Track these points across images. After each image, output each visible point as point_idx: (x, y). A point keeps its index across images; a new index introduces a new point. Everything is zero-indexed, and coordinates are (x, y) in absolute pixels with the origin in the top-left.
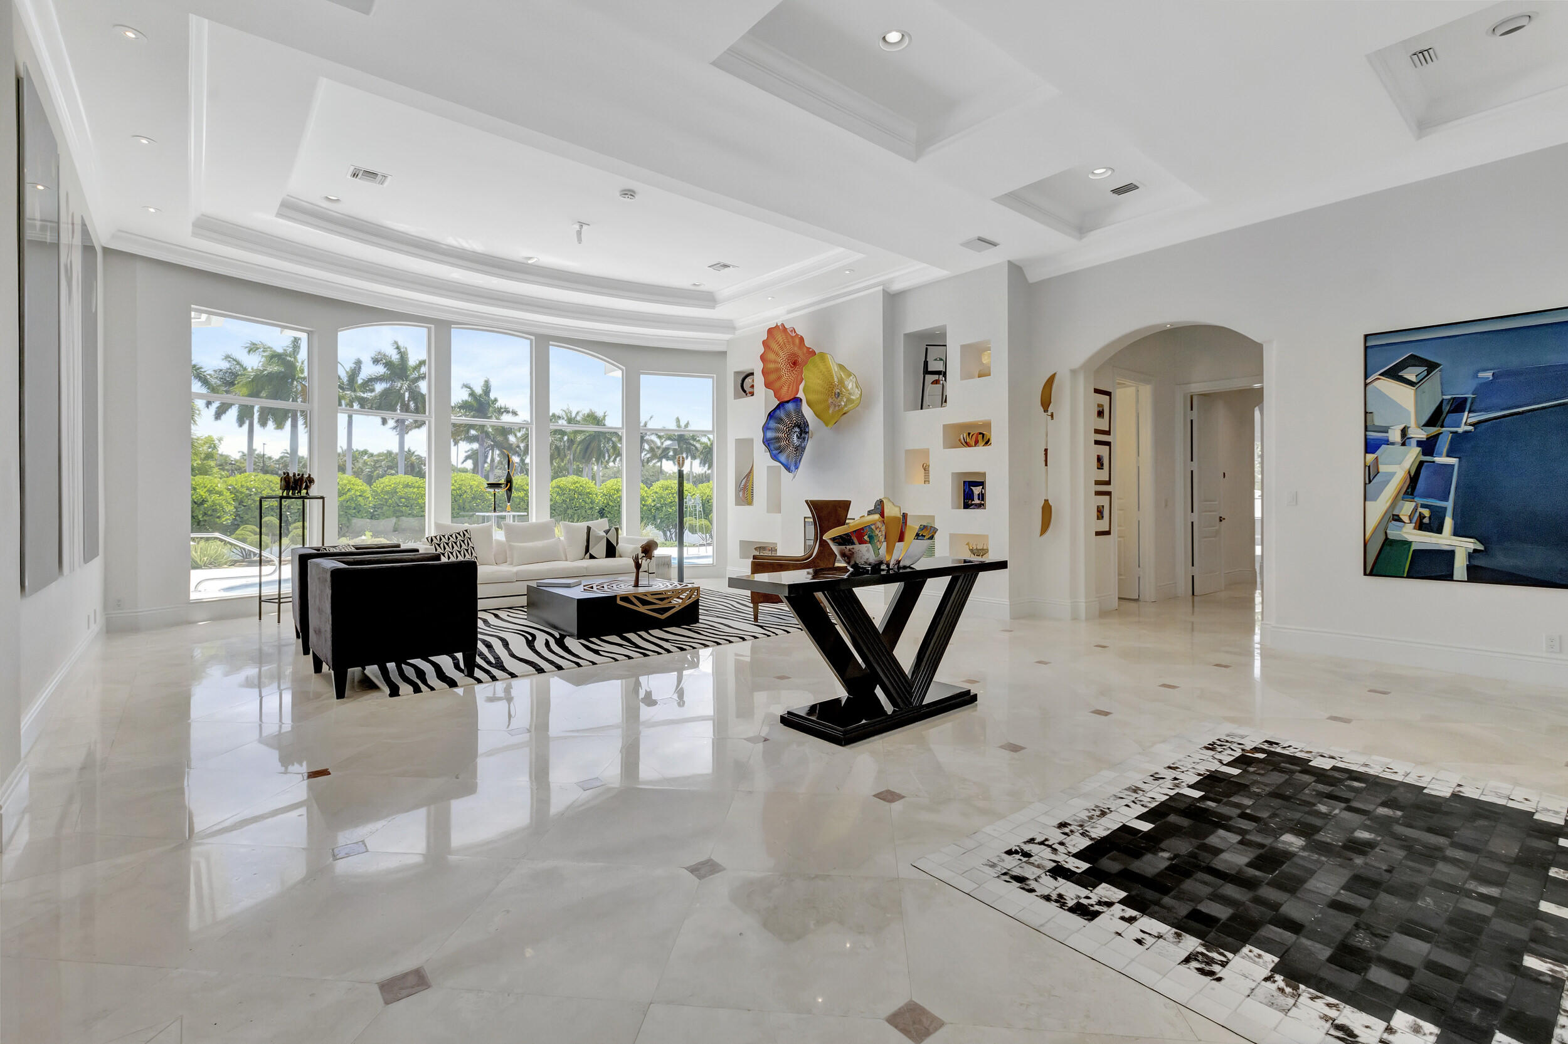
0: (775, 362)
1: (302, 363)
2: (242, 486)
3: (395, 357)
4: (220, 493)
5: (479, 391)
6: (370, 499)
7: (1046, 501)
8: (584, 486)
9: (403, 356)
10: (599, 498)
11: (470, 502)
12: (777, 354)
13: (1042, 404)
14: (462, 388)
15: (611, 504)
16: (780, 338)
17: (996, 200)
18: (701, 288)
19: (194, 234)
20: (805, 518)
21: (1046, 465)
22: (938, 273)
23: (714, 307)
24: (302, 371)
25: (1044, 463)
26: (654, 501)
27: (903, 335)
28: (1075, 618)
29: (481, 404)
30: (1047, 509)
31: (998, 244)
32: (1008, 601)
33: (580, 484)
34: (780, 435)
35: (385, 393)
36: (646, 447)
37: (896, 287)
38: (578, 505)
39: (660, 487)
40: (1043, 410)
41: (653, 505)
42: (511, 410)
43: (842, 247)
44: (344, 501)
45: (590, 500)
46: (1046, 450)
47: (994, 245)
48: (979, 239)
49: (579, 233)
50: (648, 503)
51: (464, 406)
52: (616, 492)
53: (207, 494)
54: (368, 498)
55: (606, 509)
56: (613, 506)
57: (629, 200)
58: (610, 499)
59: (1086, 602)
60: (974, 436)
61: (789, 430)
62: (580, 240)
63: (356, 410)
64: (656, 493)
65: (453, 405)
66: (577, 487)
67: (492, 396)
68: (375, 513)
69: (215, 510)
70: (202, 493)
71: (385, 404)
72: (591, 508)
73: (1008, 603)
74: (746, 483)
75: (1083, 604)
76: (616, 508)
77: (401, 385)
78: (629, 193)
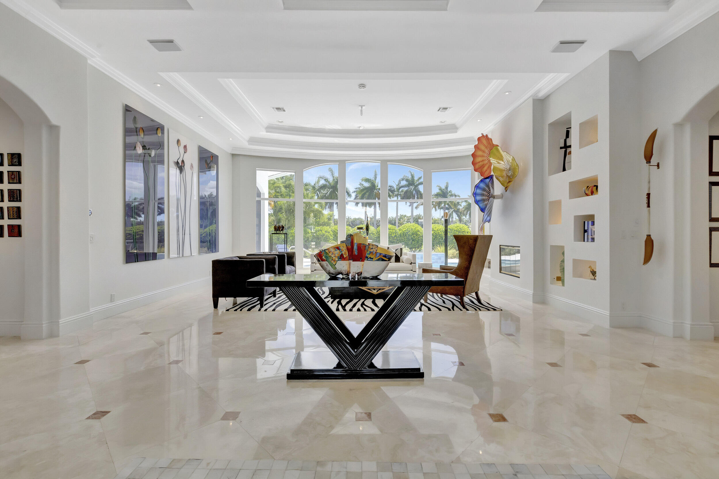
0: (482, 156)
1: (378, 183)
2: (336, 230)
3: (410, 177)
4: (329, 232)
5: (443, 187)
7: (649, 236)
9: (413, 176)
11: (411, 236)
12: (484, 152)
13: (645, 157)
14: (437, 187)
16: (484, 141)
17: (539, 9)
18: (446, 123)
19: (249, 144)
20: (500, 245)
21: (649, 206)
22: (562, 77)
23: (457, 131)
24: (378, 186)
25: (646, 205)
27: (548, 125)
28: (679, 336)
29: (444, 193)
30: (649, 243)
31: (586, 41)
32: (609, 313)
34: (484, 198)
35: (406, 192)
37: (541, 95)
40: (646, 162)
42: (457, 195)
43: (495, 79)
46: (649, 195)
47: (582, 43)
48: (561, 43)
49: (361, 111)
51: (437, 195)
54: (375, 234)
57: (363, 89)
59: (691, 325)
60: (590, 189)
62: (362, 114)
63: (399, 200)
65: (433, 194)
67: (449, 190)
68: (377, 240)
69: (327, 238)
70: (323, 232)
71: (407, 196)
73: (609, 315)
75: (689, 326)
77: (412, 187)
78: (362, 86)
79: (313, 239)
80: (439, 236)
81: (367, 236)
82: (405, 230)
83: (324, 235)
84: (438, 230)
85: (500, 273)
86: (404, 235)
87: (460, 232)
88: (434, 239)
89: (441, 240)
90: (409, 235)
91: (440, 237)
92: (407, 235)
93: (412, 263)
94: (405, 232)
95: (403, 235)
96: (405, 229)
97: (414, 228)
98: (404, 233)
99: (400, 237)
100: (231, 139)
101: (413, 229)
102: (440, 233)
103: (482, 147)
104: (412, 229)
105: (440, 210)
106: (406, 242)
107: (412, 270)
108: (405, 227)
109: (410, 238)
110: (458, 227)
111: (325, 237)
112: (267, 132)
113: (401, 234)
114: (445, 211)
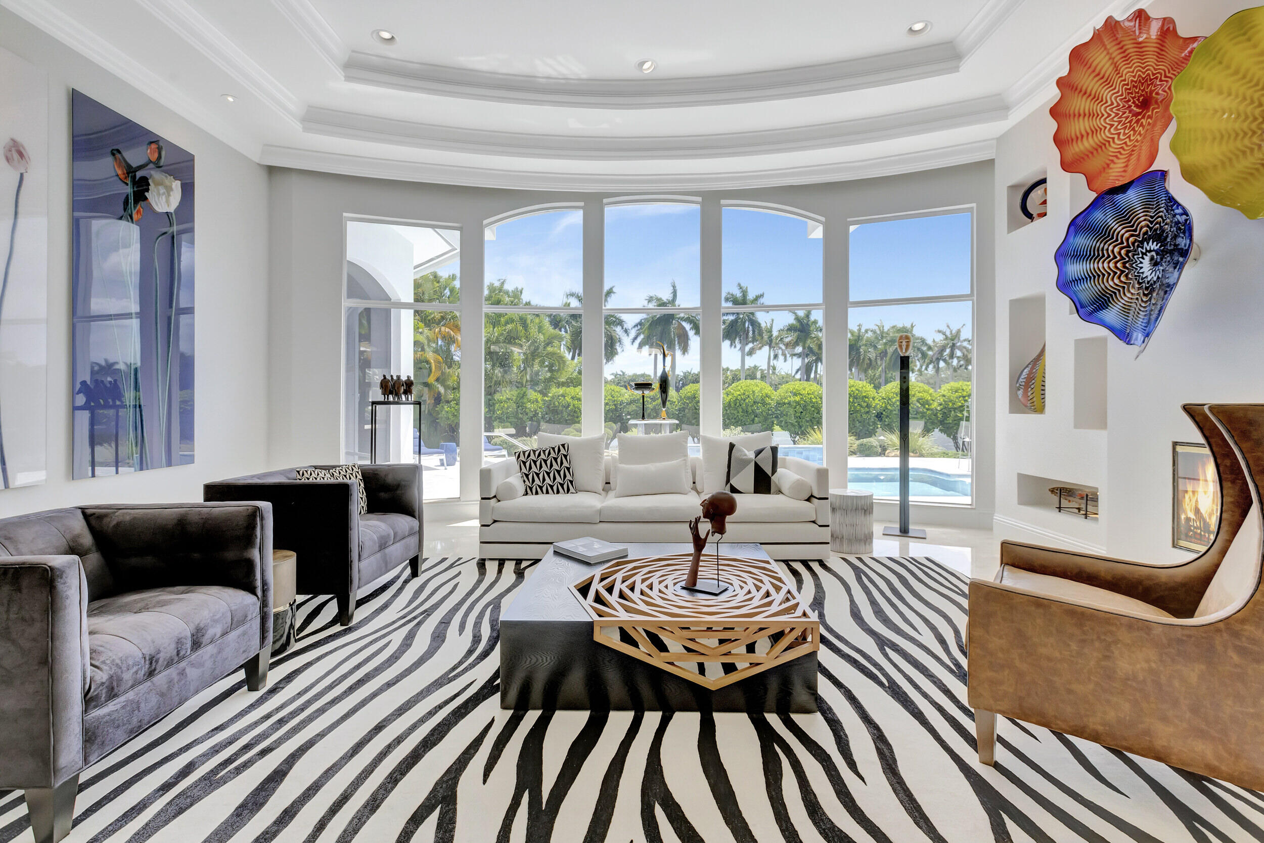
0: (1091, 115)
6: (676, 403)
8: (861, 389)
10: (877, 401)
11: (752, 406)
12: (1096, 99)
15: (889, 407)
16: (1104, 58)
26: (941, 405)
29: (801, 326)
33: (857, 387)
34: (1101, 266)
36: (958, 353)
38: (853, 409)
39: (948, 390)
41: (939, 408)
44: (657, 405)
45: (866, 404)
50: (933, 407)
51: (790, 329)
52: (895, 396)
53: (571, 400)
55: (884, 413)
56: (891, 411)
58: (888, 403)
61: (1128, 252)
64: (944, 396)
66: (852, 391)
68: (680, 415)
71: (733, 333)
72: (868, 412)
74: (1031, 372)
76: (894, 412)
79: (547, 414)
80: (812, 407)
81: (664, 409)
82: (739, 395)
83: (569, 406)
84: (808, 394)
85: (1174, 546)
86: (738, 404)
87: (857, 398)
88: (802, 412)
89: (815, 414)
90: (747, 405)
91: (813, 409)
92: (743, 404)
93: (812, 496)
94: (739, 398)
95: (736, 405)
96: (738, 393)
97: (759, 389)
98: (737, 399)
99: (729, 408)
100: (230, 99)
101: (756, 391)
102: (814, 400)
103: (1089, 82)
104: (753, 392)
105: (792, 358)
106: (742, 418)
107: (814, 522)
108: (740, 388)
109: (750, 409)
110: (853, 386)
111: (571, 411)
112: (348, 78)
113: (731, 403)
114: (803, 359)
